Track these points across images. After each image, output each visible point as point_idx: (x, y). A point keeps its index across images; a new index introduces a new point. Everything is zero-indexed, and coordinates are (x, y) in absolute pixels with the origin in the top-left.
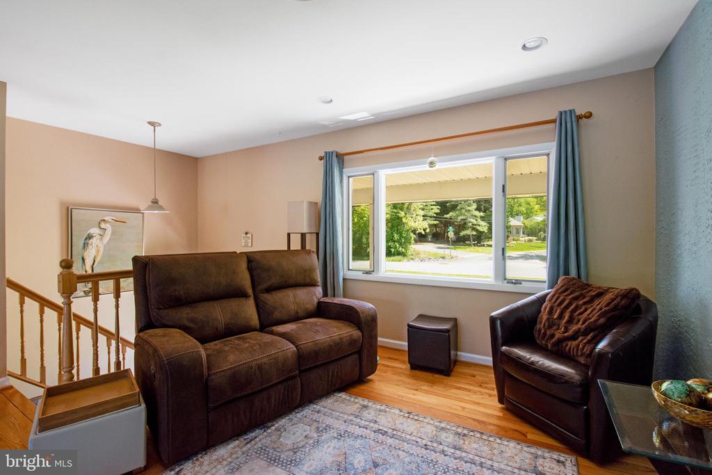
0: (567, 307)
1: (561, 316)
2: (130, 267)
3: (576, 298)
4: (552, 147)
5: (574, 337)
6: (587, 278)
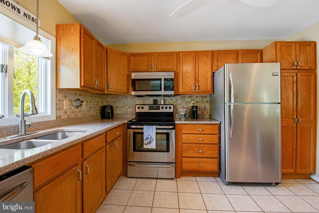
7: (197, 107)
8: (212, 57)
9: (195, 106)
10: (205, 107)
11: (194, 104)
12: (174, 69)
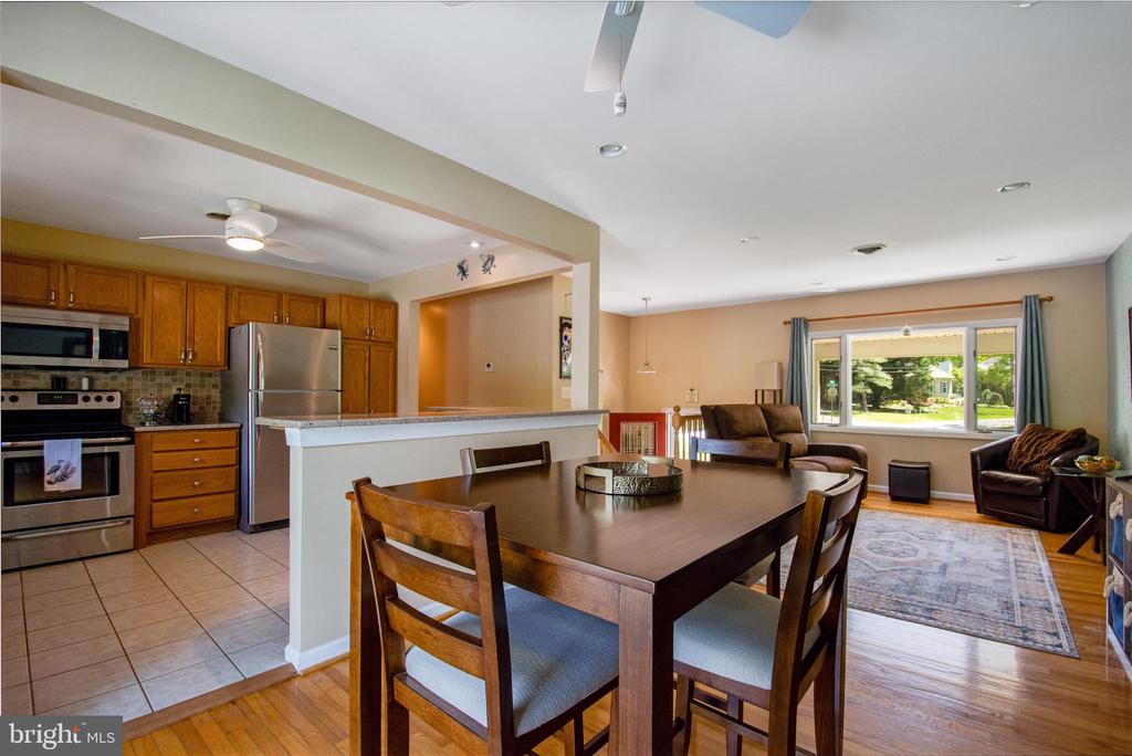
0: (1033, 444)
1: (1028, 450)
2: (700, 413)
3: (1041, 437)
4: (1020, 322)
5: (1038, 461)
6: (1050, 424)
7: (188, 396)
8: (227, 296)
9: (183, 396)
10: (209, 397)
11: (179, 389)
12: (127, 308)
